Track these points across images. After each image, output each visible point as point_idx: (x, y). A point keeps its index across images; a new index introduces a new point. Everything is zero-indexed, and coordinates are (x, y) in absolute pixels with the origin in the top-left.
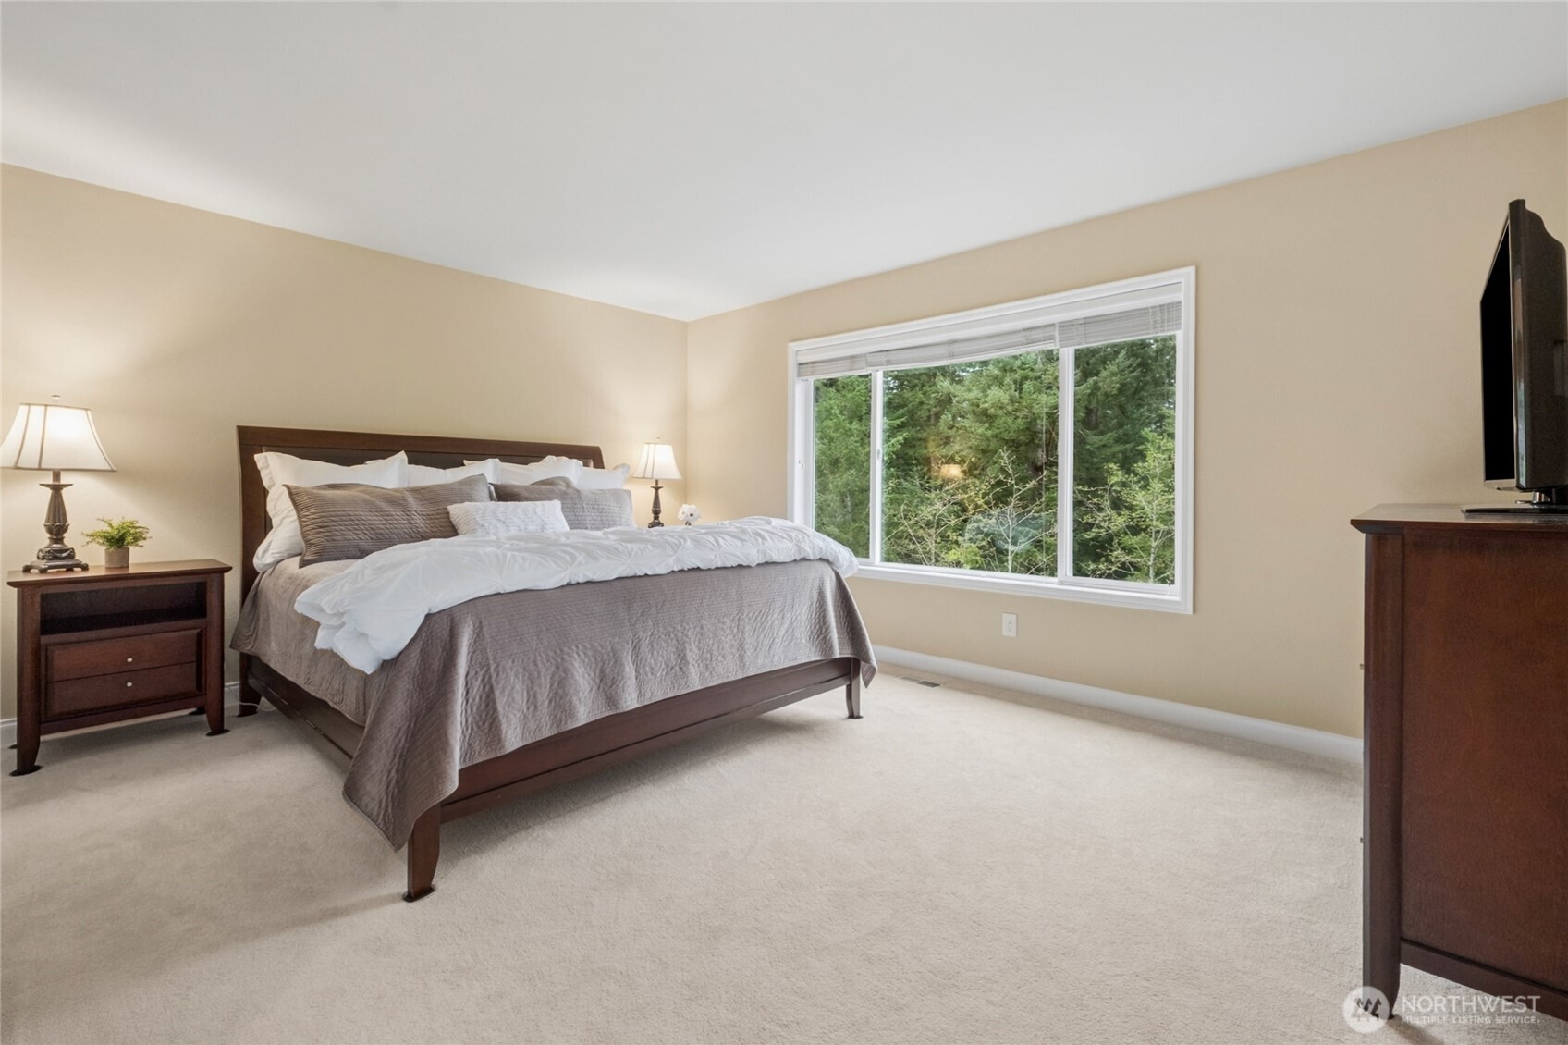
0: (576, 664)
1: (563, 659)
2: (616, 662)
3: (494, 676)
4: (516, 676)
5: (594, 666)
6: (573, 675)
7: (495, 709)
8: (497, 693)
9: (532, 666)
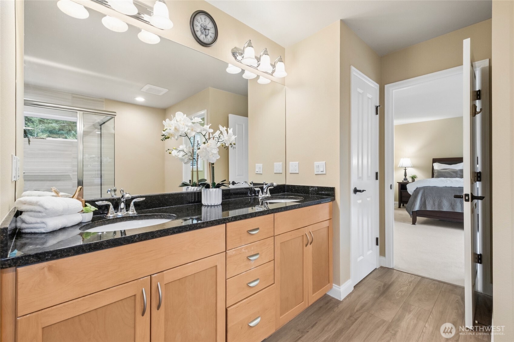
0: (444, 200)
1: (441, 199)
2: (455, 202)
3: (426, 198)
4: (431, 199)
5: (449, 202)
6: (443, 202)
7: (426, 203)
8: (426, 201)
9: (434, 198)
